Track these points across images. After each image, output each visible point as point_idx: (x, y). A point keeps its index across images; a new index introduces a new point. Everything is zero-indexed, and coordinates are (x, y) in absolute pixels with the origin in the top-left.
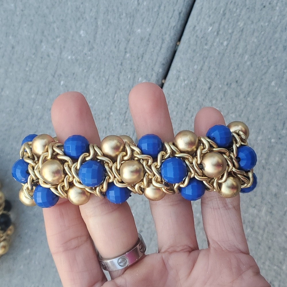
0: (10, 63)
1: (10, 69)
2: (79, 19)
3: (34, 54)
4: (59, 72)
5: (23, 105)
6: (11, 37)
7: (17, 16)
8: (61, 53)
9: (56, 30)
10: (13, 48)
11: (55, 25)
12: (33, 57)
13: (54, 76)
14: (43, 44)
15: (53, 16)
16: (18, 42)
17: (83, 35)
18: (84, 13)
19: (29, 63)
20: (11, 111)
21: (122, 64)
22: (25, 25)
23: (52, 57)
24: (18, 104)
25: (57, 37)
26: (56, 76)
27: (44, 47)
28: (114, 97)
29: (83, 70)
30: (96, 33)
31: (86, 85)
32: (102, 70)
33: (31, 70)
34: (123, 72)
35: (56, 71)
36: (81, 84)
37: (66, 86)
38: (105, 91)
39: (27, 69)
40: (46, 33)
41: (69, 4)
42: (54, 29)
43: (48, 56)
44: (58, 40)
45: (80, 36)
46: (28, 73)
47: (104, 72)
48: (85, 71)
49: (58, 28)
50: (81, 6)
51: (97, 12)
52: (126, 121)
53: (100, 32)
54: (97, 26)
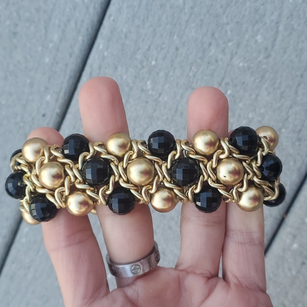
0: (172, 66)
1: (171, 73)
2: (257, 22)
3: (200, 58)
4: (227, 80)
5: (182, 114)
6: (175, 37)
7: (185, 13)
8: (231, 59)
9: (229, 33)
10: (177, 49)
11: (228, 28)
12: (199, 61)
13: (220, 85)
14: (212, 47)
15: (227, 17)
16: (184, 44)
17: (259, 41)
18: (264, 15)
19: (193, 68)
20: (167, 118)
21: (302, 76)
22: (193, 25)
23: (220, 63)
24: (176, 112)
25: (229, 41)
26: (223, 84)
27: (213, 51)
28: (288, 112)
29: (255, 80)
30: (275, 40)
31: (257, 96)
32: (278, 81)
33: (194, 76)
34: (302, 86)
35: (223, 79)
36: (251, 95)
37: (233, 97)
38: (279, 105)
39: (191, 74)
40: (217, 35)
41: (248, 4)
42: (226, 32)
43: (217, 61)
44: (230, 44)
45: (256, 41)
46: (191, 80)
47: (280, 83)
48: (257, 81)
49: (231, 31)
50: (262, 8)
51: (280, 15)
52: (299, 140)
53: (280, 38)
54: (277, 32)
